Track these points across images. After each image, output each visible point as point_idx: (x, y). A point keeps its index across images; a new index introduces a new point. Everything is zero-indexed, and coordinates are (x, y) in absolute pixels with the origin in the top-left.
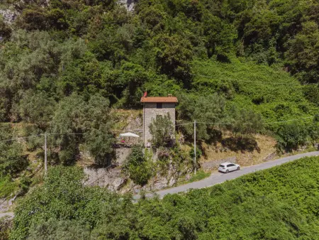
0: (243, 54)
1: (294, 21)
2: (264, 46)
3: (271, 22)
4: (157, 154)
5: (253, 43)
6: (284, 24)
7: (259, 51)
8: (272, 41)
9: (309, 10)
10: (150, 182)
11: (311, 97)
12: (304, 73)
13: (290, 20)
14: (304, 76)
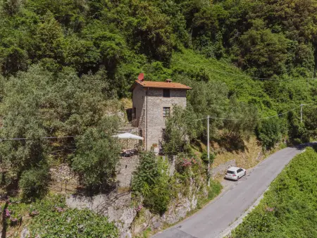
0: (192, 46)
1: (241, 17)
2: (211, 40)
3: (218, 15)
4: (174, 164)
5: (201, 35)
6: (231, 20)
7: (207, 44)
8: (219, 35)
9: (254, 8)
10: (170, 207)
11: (271, 92)
12: (255, 69)
13: (236, 17)
14: (255, 72)
